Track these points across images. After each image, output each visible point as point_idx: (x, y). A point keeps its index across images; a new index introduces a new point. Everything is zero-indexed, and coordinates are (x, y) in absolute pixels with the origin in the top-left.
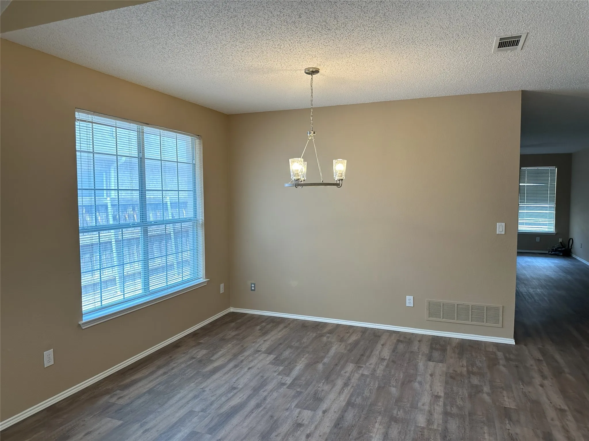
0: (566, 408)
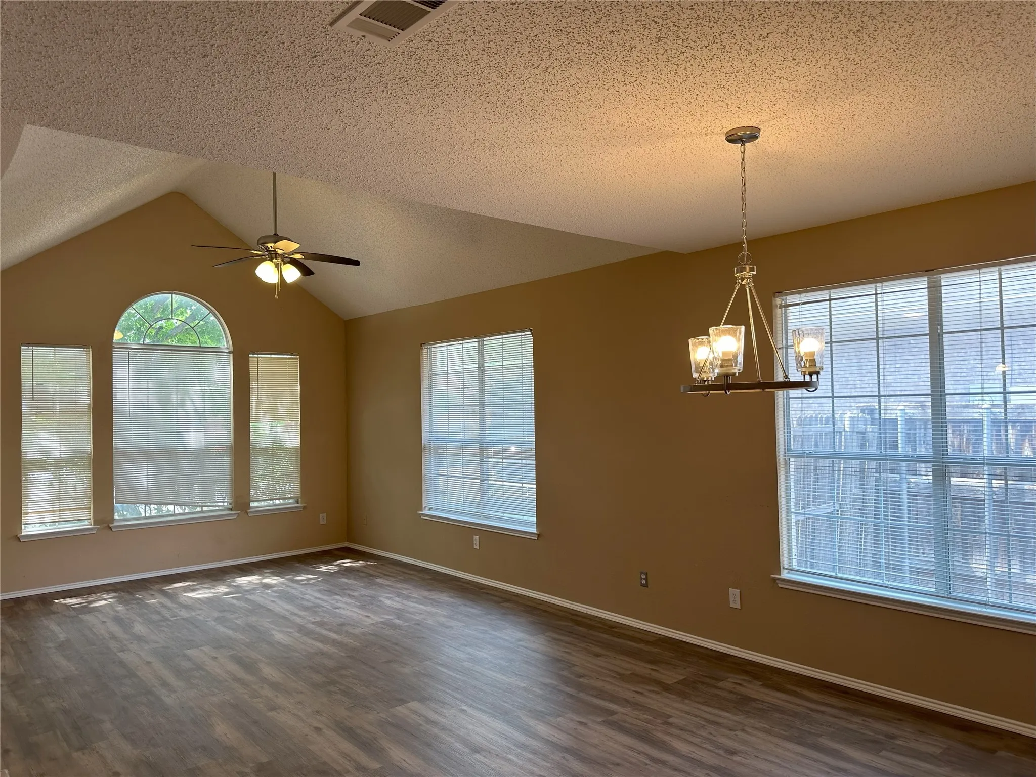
0: (270, 714)
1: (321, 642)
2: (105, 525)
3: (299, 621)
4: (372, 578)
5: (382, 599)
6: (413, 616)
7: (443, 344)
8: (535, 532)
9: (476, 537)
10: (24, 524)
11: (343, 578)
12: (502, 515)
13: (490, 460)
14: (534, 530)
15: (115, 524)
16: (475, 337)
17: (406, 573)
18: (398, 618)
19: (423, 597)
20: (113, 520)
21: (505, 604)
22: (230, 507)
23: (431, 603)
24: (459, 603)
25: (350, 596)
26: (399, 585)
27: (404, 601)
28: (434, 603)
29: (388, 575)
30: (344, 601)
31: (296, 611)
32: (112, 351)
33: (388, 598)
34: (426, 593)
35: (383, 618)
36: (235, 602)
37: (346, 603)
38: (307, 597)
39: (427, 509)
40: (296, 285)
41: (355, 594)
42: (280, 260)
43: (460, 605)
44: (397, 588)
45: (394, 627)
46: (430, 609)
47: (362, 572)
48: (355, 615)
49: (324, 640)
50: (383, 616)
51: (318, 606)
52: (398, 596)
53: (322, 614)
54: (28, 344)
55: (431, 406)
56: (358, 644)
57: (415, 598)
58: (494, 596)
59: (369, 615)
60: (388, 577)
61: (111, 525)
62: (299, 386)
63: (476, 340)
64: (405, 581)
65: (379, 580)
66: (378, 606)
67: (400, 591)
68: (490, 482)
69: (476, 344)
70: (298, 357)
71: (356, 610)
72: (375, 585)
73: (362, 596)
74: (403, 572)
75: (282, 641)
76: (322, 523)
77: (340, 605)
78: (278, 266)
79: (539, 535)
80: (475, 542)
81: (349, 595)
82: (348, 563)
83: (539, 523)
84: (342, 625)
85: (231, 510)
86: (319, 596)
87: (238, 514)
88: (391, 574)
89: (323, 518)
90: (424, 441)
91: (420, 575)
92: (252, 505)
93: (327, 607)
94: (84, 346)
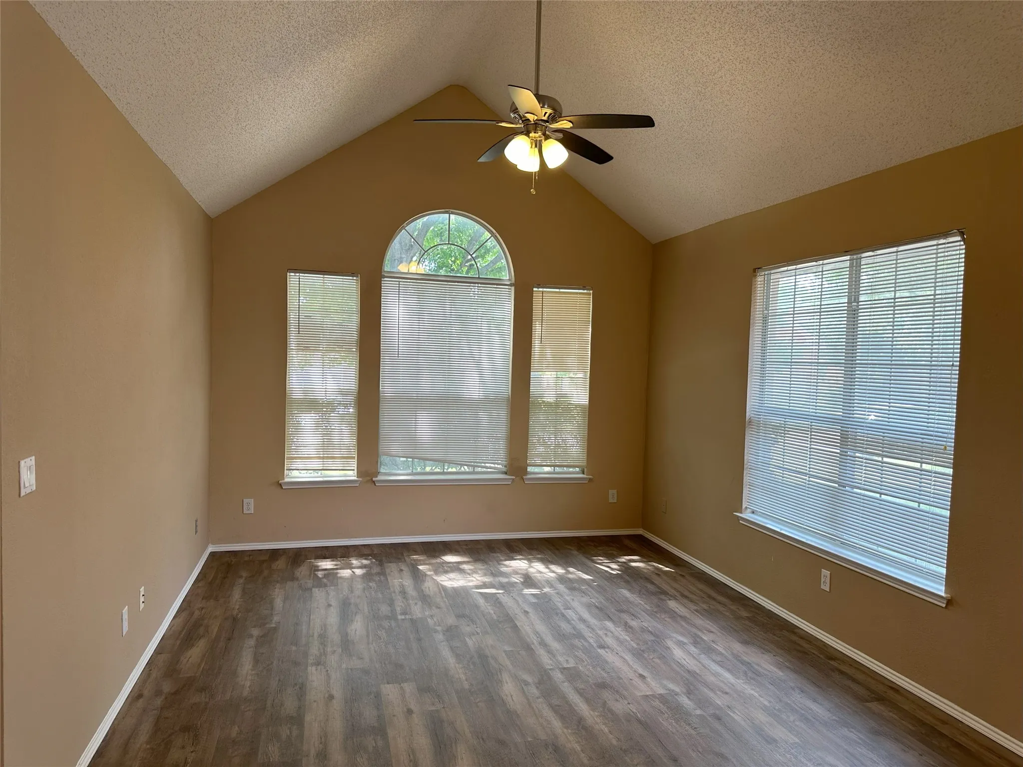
1: (562, 718)
2: (369, 478)
3: (546, 660)
4: (663, 597)
5: (670, 643)
6: (711, 695)
7: (790, 268)
8: (943, 594)
9: (826, 573)
10: (287, 470)
11: (624, 588)
12: (875, 547)
13: (857, 455)
14: (940, 589)
15: (380, 478)
16: (846, 253)
17: (714, 599)
18: (689, 693)
19: (733, 654)
20: (377, 473)
21: (875, 706)
22: (504, 469)
23: (745, 673)
24: (792, 684)
25: (627, 627)
26: (700, 621)
27: (703, 656)
28: (750, 674)
29: (686, 597)
30: (616, 633)
31: (549, 639)
32: (381, 281)
33: (680, 644)
34: (738, 647)
35: (665, 687)
36: (481, 601)
37: (617, 639)
38: (570, 613)
39: (749, 510)
40: (562, 172)
41: (634, 623)
42: (540, 134)
43: (793, 689)
44: (695, 626)
45: (677, 711)
46: (740, 684)
47: (653, 583)
48: (625, 668)
49: (566, 713)
50: (665, 682)
51: (579, 636)
52: (695, 643)
53: (580, 654)
54: (296, 271)
55: (763, 362)
56: (614, 742)
57: (721, 654)
58: (854, 680)
59: (645, 674)
60: (685, 601)
61: (374, 479)
62: (590, 329)
63: (848, 258)
64: (710, 614)
65: (672, 604)
66: (662, 657)
67: (700, 633)
68: (856, 490)
69: (848, 264)
70: (591, 292)
71: (628, 657)
72: (665, 612)
73: (644, 630)
74: (710, 597)
75: (509, 699)
76: (611, 501)
77: (609, 641)
78: (538, 145)
79: (949, 602)
80: (823, 580)
81: (626, 624)
82: (637, 563)
83: (950, 580)
84: (603, 686)
85: (506, 473)
86: (586, 615)
87: (513, 479)
88: (691, 596)
89: (613, 496)
90: (749, 413)
91: (733, 607)
92: (530, 469)
93: (591, 641)
94: (353, 275)
